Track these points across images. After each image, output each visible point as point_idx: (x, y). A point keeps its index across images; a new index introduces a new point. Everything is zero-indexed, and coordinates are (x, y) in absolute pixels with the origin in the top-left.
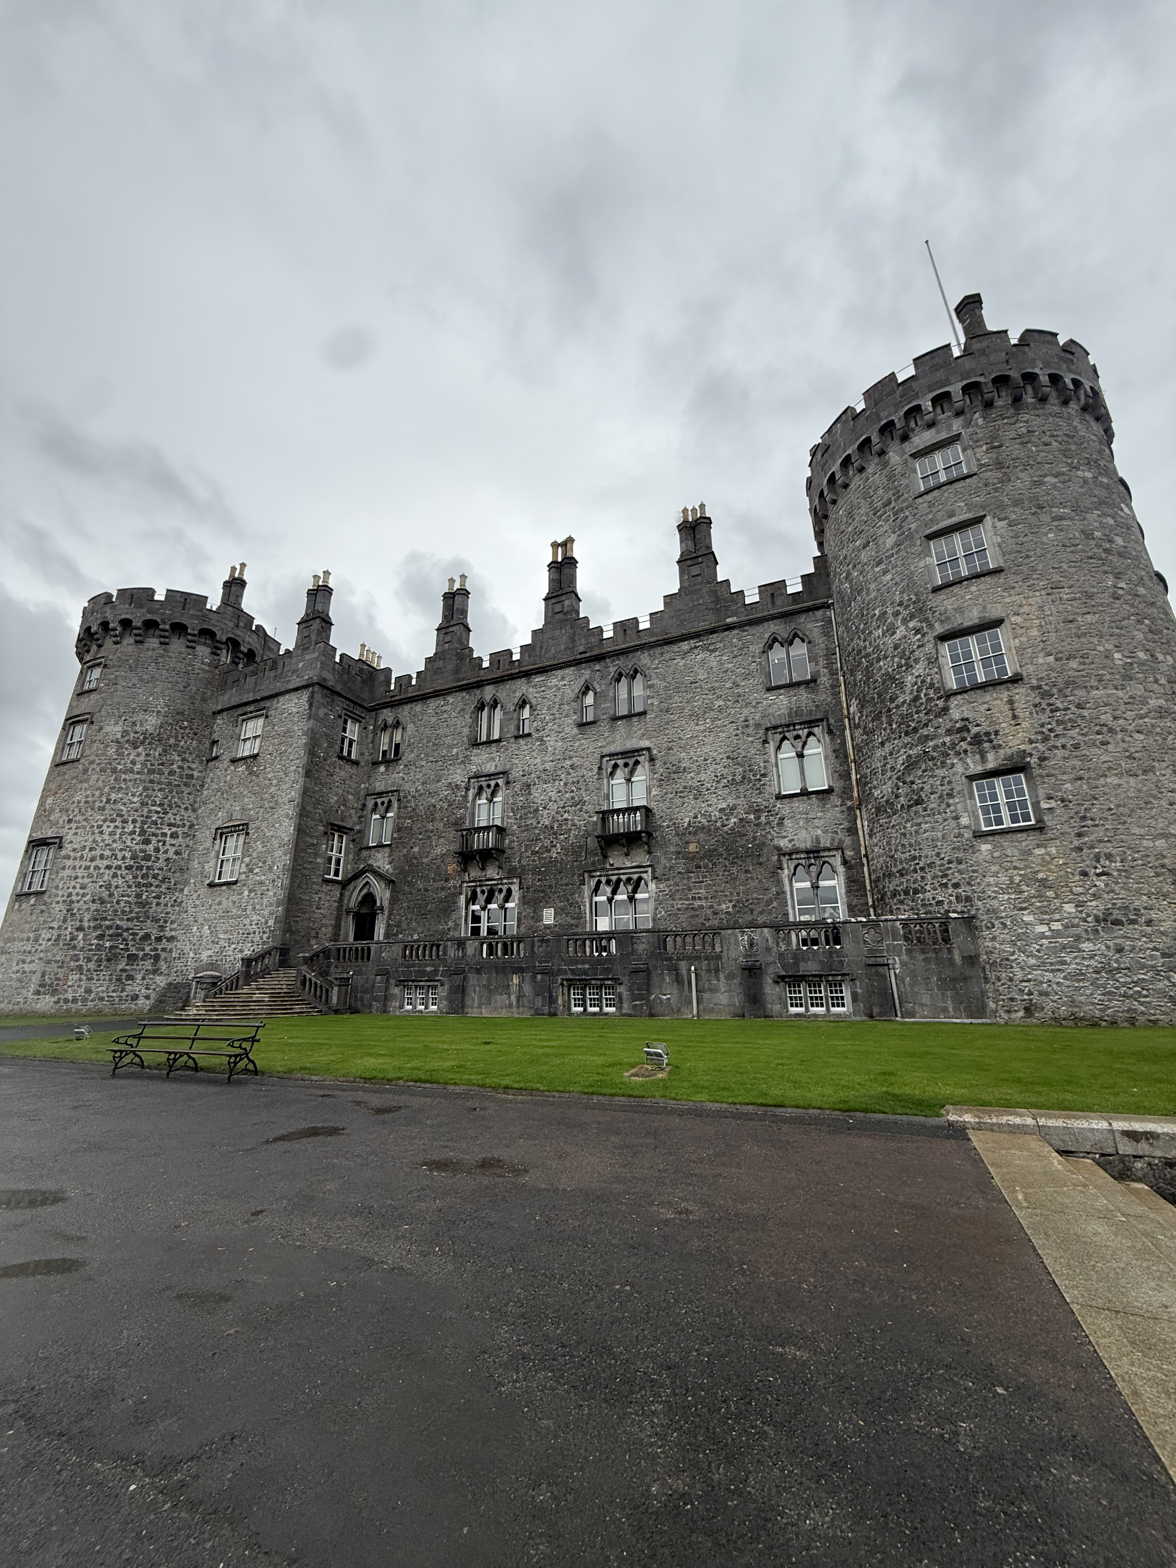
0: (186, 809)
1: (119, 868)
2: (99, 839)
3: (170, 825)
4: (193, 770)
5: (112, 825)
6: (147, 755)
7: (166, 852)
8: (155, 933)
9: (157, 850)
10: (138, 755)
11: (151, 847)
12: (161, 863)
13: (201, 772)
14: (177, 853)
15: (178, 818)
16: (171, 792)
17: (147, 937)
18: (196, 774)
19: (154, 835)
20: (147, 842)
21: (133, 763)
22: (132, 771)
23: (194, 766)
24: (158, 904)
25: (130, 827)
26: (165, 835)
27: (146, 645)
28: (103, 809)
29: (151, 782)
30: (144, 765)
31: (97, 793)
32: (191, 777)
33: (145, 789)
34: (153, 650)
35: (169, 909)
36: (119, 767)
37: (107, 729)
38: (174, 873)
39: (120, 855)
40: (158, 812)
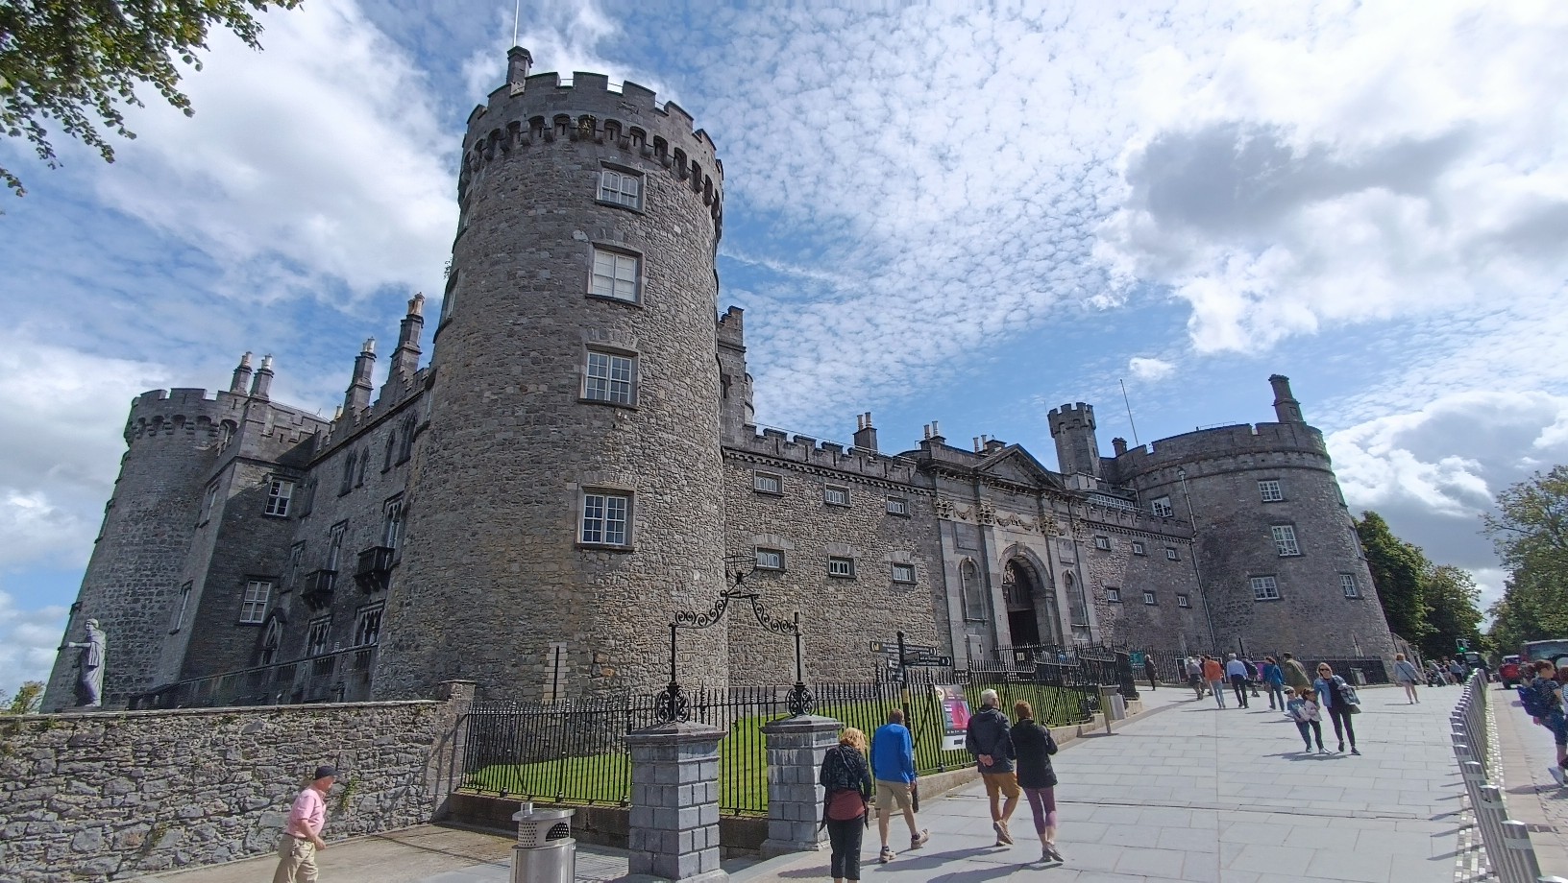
0: (173, 570)
1: (113, 624)
2: (102, 602)
3: (157, 585)
4: (181, 536)
5: (112, 589)
6: (145, 529)
7: (151, 608)
8: (137, 676)
9: (144, 607)
10: (139, 529)
11: (138, 606)
12: (147, 618)
13: (189, 538)
14: (160, 608)
15: (165, 578)
16: (161, 557)
17: (129, 679)
18: (184, 540)
19: (143, 594)
20: (136, 601)
21: (134, 537)
22: (132, 544)
23: (182, 534)
24: (140, 652)
25: (125, 590)
26: (151, 594)
27: (157, 437)
28: (108, 577)
29: (146, 551)
30: (141, 538)
31: (106, 564)
32: (180, 543)
33: (139, 557)
34: (162, 440)
35: (150, 656)
36: (124, 541)
37: (122, 511)
38: (157, 624)
39: (114, 613)
40: (147, 576)
